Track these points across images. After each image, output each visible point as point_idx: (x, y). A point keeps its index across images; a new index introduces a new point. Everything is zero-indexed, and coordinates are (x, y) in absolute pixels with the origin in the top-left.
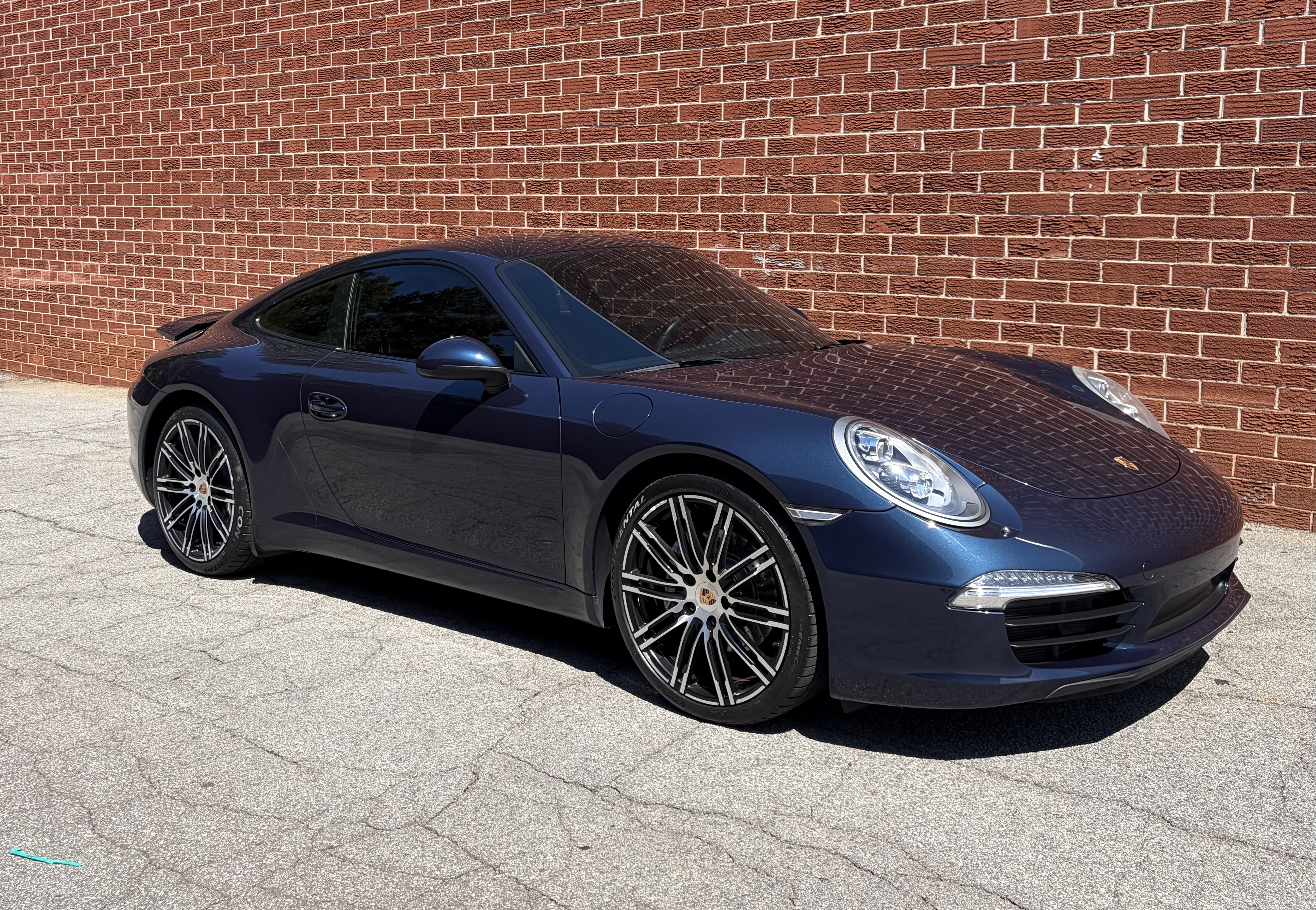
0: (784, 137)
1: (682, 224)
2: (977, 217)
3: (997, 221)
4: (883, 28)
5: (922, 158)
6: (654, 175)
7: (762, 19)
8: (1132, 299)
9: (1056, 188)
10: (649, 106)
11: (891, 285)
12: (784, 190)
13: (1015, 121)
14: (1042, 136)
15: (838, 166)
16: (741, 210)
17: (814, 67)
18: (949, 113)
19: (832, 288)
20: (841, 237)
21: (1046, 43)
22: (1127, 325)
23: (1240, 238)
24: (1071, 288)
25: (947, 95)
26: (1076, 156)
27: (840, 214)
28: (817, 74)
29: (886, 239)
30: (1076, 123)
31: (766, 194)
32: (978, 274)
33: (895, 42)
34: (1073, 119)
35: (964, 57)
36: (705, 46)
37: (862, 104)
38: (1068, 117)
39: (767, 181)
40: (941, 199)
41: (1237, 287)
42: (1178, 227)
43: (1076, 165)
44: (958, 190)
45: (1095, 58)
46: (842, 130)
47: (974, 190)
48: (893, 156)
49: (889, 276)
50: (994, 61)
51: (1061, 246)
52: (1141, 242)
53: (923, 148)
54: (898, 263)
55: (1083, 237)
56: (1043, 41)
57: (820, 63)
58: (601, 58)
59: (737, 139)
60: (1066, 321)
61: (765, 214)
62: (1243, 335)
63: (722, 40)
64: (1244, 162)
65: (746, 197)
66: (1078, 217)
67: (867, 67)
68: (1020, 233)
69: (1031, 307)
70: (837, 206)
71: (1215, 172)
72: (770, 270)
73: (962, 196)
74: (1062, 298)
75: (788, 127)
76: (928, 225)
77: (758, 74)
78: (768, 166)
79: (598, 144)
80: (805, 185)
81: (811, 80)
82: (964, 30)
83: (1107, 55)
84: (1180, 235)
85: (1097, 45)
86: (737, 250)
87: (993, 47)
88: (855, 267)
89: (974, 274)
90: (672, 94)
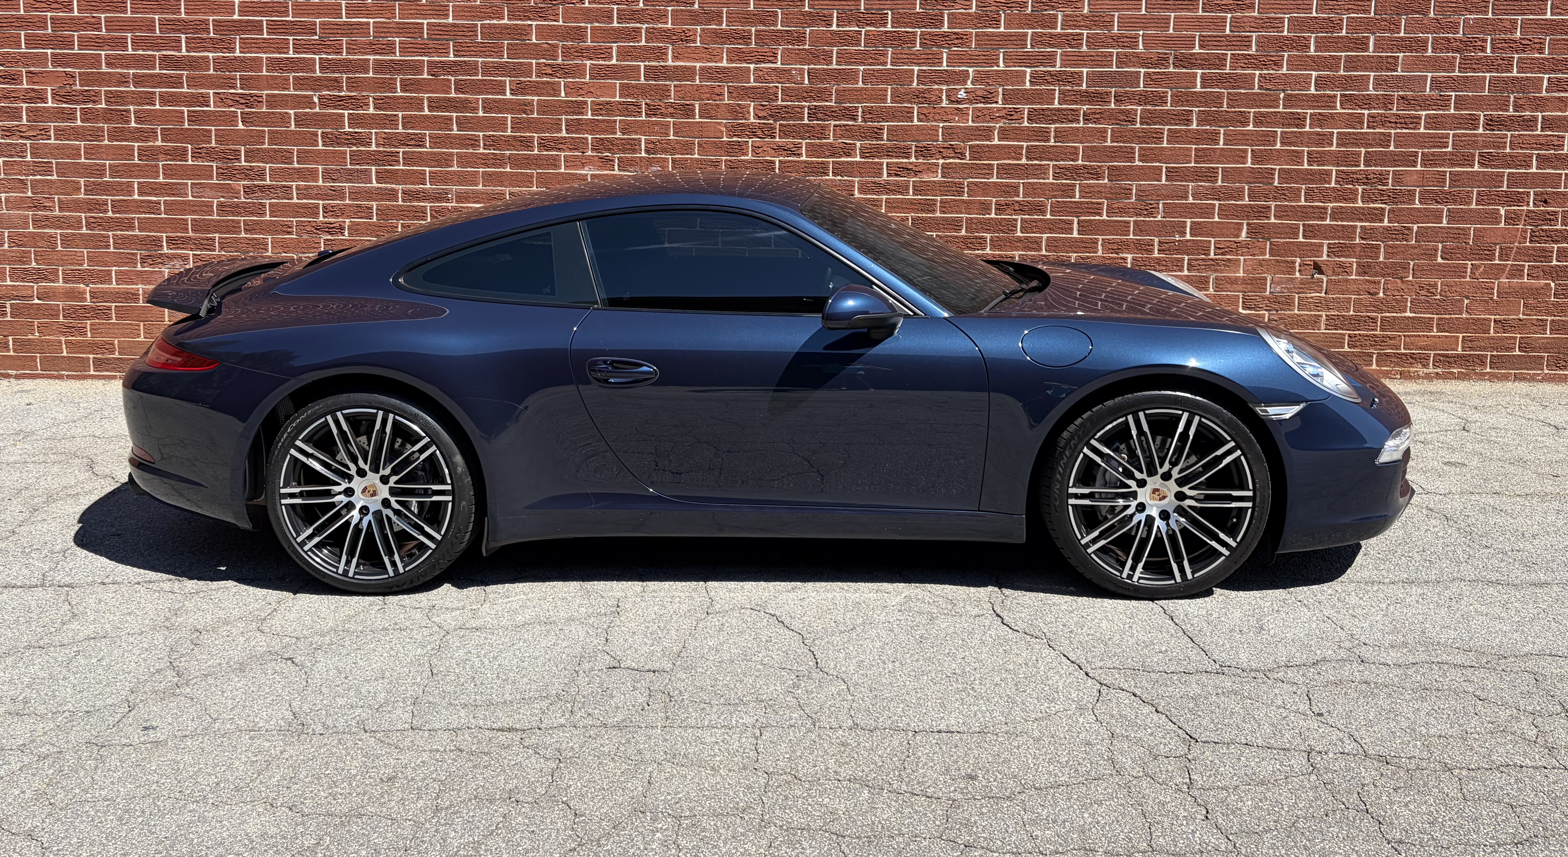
0: (662, 64)
1: (542, 146)
2: (858, 144)
3: (875, 147)
5: (808, 90)
6: (504, 94)
8: (991, 210)
9: (928, 120)
10: (495, 22)
12: (663, 115)
13: (892, 62)
14: (915, 76)
15: (722, 94)
16: (615, 133)
18: (832, 51)
20: (725, 160)
22: (988, 231)
23: (1073, 160)
24: (941, 202)
25: (829, 35)
26: (944, 94)
27: (725, 139)
28: (696, 6)
30: (944, 66)
31: (643, 118)
32: (860, 193)
34: (942, 63)
35: (844, 3)
37: (745, 38)
38: (937, 61)
39: (644, 106)
40: (825, 127)
41: (1071, 197)
42: (1027, 152)
43: (944, 101)
44: (840, 120)
45: (960, 13)
46: (725, 61)
47: (855, 120)
48: (777, 87)
50: (873, 9)
51: (931, 169)
52: (998, 164)
53: (806, 82)
55: (951, 161)
59: (607, 63)
60: (937, 230)
61: (643, 138)
62: (1075, 234)
64: (1076, 103)
65: (620, 120)
66: (946, 144)
67: (749, 4)
68: (897, 157)
69: (908, 219)
70: (722, 132)
71: (1055, 109)
73: (845, 126)
74: (934, 211)
75: (666, 55)
76: (812, 150)
78: (644, 91)
79: (426, 59)
80: (688, 111)
81: (691, 11)
83: (970, 11)
84: (1028, 158)
86: (611, 172)
89: (856, 192)
90: (525, 11)
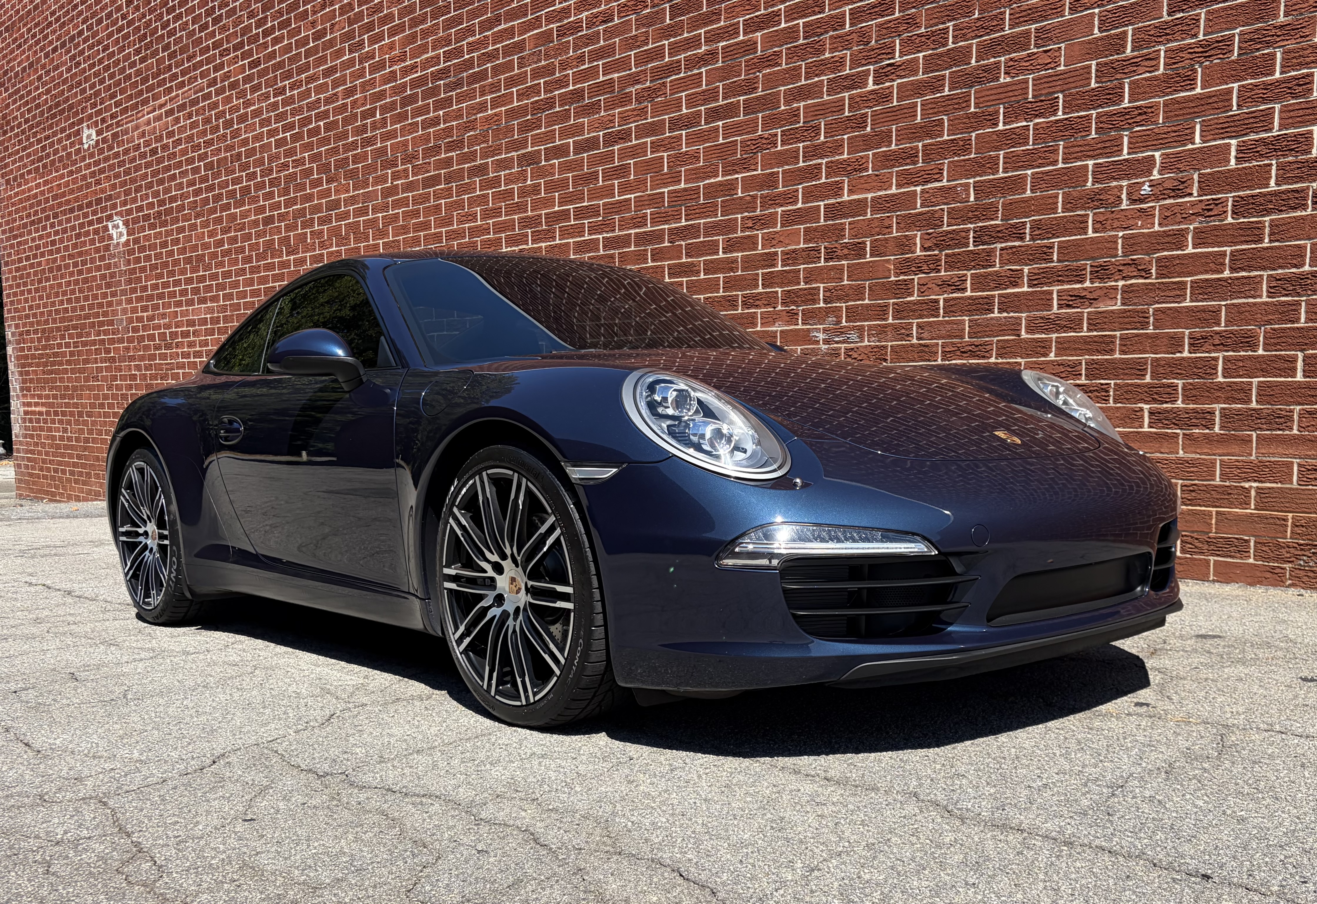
0: (839, 200)
1: (745, 304)
2: (1026, 269)
3: (1045, 271)
4: (932, 71)
5: (973, 209)
6: (717, 253)
7: (816, 75)
8: (1182, 346)
9: (1104, 230)
10: (712, 180)
11: (942, 352)
12: (839, 258)
13: (1063, 159)
14: (1090, 173)
15: (890, 227)
16: (799, 284)
17: (865, 121)
18: (998, 157)
19: (885, 360)
20: (894, 304)
21: (1094, 67)
22: (1178, 376)
23: (1296, 266)
24: (1121, 339)
25: (995, 137)
26: (1125, 191)
27: (893, 278)
28: (869, 129)
29: (937, 301)
30: (1125, 155)
31: (822, 263)
32: (1027, 332)
33: (943, 85)
34: (1122, 150)
35: (1011, 94)
36: (763, 111)
37: (912, 156)
38: (1116, 148)
39: (823, 250)
40: (990, 253)
41: (1293, 322)
42: (1231, 260)
43: (1124, 202)
44: (1007, 241)
45: (1145, 79)
46: (894, 187)
47: (1022, 239)
48: (943, 210)
49: (940, 342)
50: (1041, 95)
51: (1109, 294)
52: (1192, 281)
53: (972, 199)
54: (948, 327)
55: (1133, 281)
56: (1090, 67)
57: (872, 116)
58: (668, 135)
59: (794, 207)
60: (1116, 377)
61: (822, 285)
62: (1299, 377)
63: (779, 101)
64: (1301, 179)
65: (804, 269)
66: (1127, 260)
67: (916, 115)
68: (1069, 282)
69: (1080, 364)
70: (890, 270)
71: (1270, 194)
72: (826, 346)
73: (1011, 247)
74: (1112, 351)
75: (843, 190)
76: (978, 283)
77: (813, 134)
78: (823, 233)
79: (666, 226)
80: (860, 250)
81: (864, 136)
82: (1012, 63)
83: (1156, 73)
84: (1232, 270)
85: (1146, 63)
86: (796, 327)
87: (1040, 79)
88: (908, 335)
89: (1023, 332)
90: (734, 165)
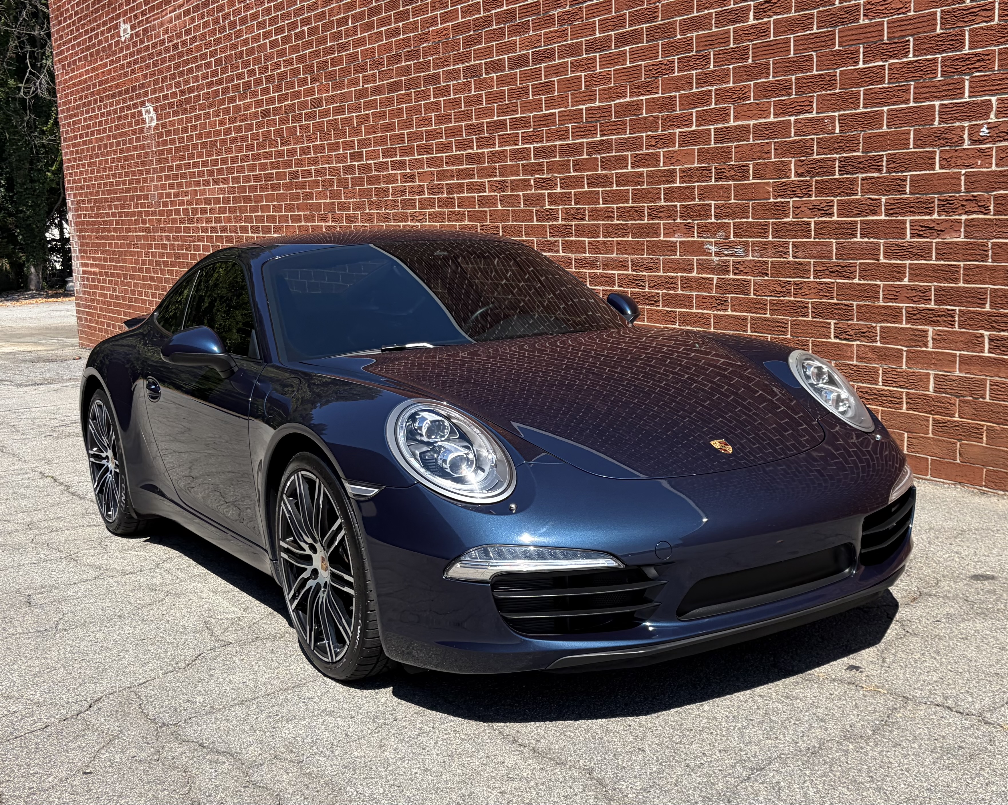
0: (726, 125)
1: (650, 215)
2: (883, 199)
3: (899, 202)
4: (803, 10)
5: (838, 140)
6: (626, 167)
7: (706, 8)
9: (949, 167)
10: (621, 101)
11: (814, 271)
12: (727, 179)
13: (914, 99)
14: (937, 113)
15: (769, 152)
16: (694, 200)
17: (747, 54)
18: (858, 93)
19: (767, 275)
20: (773, 223)
21: (939, 14)
24: (964, 269)
25: (856, 75)
26: (966, 132)
27: (772, 200)
28: (750, 61)
29: (808, 224)
30: (966, 98)
31: (713, 183)
32: (885, 258)
33: (812, 23)
34: (963, 93)
35: (869, 35)
36: (662, 38)
37: (785, 88)
38: (959, 91)
39: (713, 170)
40: (853, 182)
43: (966, 141)
44: (867, 172)
45: (982, 28)
46: (772, 116)
47: (880, 171)
48: (812, 139)
49: (812, 261)
50: (895, 37)
51: (954, 226)
53: (837, 131)
54: (819, 248)
55: (974, 216)
56: (935, 14)
57: (753, 49)
58: (584, 56)
59: (689, 129)
60: (960, 304)
61: (713, 202)
63: (675, 31)
65: (698, 186)
66: (969, 196)
67: (790, 50)
68: (920, 213)
69: (930, 290)
70: (769, 192)
72: (718, 258)
73: (871, 178)
74: (957, 280)
75: (729, 116)
76: (845, 209)
77: (704, 63)
78: (714, 155)
79: (585, 140)
80: (742, 172)
81: (746, 67)
82: (869, 6)
83: (992, 23)
85: (983, 13)
86: (693, 239)
87: (894, 22)
88: (785, 253)
89: (881, 257)
90: (639, 87)
